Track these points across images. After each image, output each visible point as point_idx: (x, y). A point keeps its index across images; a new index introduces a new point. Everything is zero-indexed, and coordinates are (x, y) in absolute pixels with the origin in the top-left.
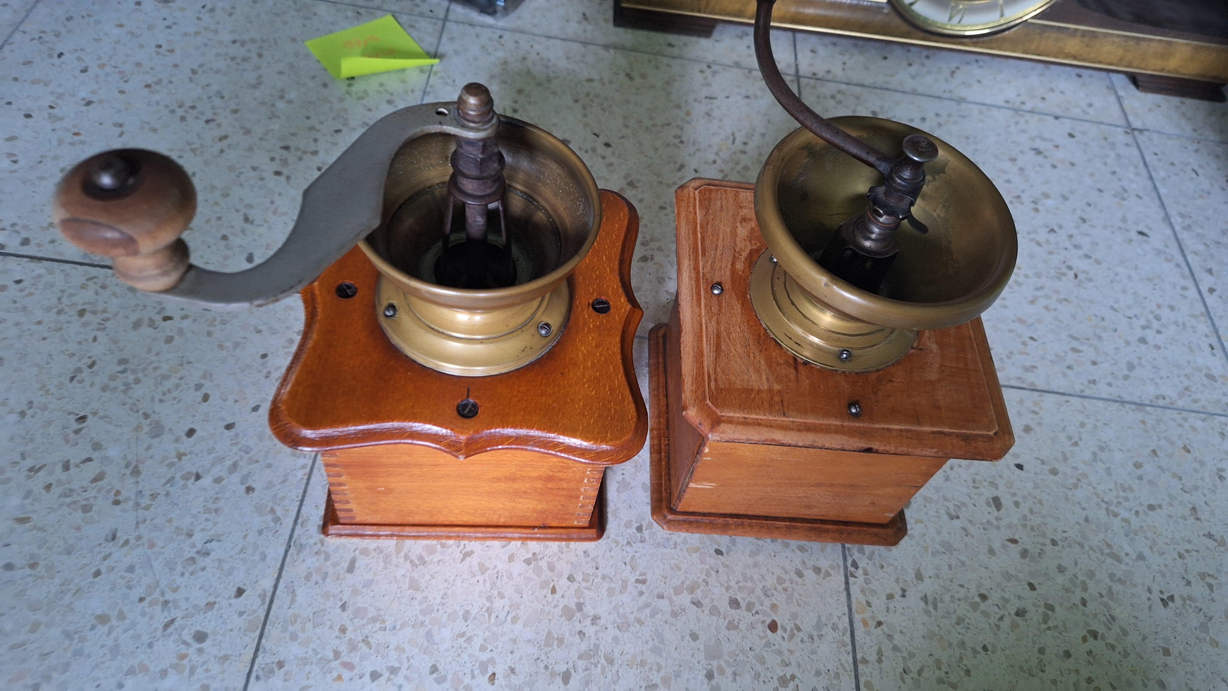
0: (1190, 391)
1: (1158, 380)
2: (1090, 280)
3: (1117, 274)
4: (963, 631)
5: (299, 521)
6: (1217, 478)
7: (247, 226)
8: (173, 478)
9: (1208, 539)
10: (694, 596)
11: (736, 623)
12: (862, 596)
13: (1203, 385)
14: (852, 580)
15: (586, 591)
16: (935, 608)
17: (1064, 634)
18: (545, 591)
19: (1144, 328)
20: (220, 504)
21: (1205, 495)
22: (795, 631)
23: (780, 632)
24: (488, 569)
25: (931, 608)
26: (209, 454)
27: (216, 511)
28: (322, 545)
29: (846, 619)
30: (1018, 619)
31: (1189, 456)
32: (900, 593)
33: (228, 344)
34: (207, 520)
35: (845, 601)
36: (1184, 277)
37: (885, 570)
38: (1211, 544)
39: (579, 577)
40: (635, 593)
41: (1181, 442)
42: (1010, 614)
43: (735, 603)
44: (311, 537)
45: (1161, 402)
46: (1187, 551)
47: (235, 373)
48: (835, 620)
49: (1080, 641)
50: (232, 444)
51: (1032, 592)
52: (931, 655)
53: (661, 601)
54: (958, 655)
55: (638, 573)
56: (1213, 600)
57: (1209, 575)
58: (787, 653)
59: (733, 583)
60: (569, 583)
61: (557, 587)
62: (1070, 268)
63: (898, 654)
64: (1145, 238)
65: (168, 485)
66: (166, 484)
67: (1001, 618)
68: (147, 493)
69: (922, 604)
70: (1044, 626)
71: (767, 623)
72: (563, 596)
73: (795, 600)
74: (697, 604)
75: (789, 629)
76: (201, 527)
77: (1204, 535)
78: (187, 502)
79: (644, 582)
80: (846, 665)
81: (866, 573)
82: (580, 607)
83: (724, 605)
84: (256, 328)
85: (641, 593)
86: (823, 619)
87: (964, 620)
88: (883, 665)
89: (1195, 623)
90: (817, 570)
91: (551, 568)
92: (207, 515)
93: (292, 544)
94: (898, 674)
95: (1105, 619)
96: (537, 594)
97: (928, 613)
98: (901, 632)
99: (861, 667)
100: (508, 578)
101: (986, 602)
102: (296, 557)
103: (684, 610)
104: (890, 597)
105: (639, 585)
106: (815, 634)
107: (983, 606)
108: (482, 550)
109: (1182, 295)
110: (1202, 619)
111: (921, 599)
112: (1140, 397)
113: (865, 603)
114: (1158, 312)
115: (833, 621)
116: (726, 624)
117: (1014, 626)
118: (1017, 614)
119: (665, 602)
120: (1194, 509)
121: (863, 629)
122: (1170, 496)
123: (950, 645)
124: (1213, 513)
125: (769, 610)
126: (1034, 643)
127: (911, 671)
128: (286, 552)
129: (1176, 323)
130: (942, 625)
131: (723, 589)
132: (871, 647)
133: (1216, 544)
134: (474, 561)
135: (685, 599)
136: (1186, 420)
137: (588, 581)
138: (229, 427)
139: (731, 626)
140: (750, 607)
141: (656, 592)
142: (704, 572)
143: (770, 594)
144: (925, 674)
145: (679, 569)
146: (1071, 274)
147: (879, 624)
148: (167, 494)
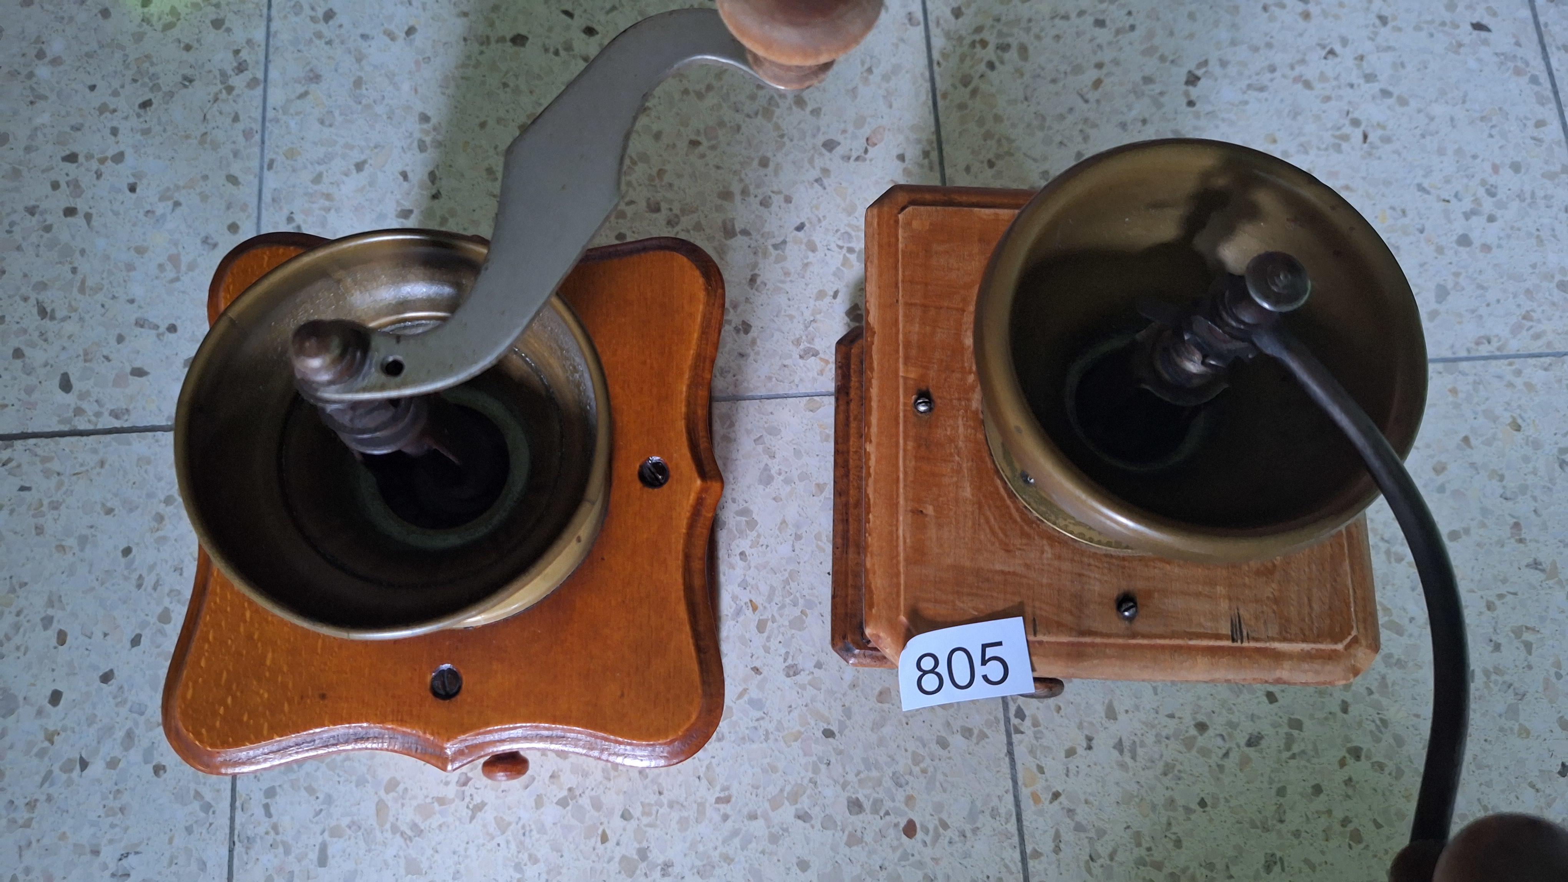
0: (1531, 320)
1: (1483, 311)
2: (1387, 140)
3: (1432, 119)
4: (1172, 784)
5: (238, 804)
6: (1557, 466)
7: (47, 323)
8: (50, 772)
9: (1532, 571)
10: (799, 806)
11: (859, 834)
12: (1031, 759)
13: (1554, 304)
14: (1016, 738)
15: (648, 829)
16: (1134, 757)
17: (1315, 760)
18: (593, 840)
19: (1467, 216)
20: (125, 798)
21: (1535, 499)
22: (941, 830)
23: (920, 835)
24: (509, 824)
25: (1127, 759)
26: (89, 726)
27: (122, 810)
28: (277, 833)
29: (1010, 798)
30: (1251, 752)
31: (1519, 437)
32: (1085, 744)
33: (71, 542)
34: (113, 826)
35: (1008, 771)
36: (1541, 101)
37: (1062, 712)
38: (1536, 577)
39: (637, 811)
40: (717, 818)
41: (1507, 415)
42: (1238, 746)
43: (855, 806)
44: (259, 824)
45: (1484, 350)
46: (1501, 596)
47: (92, 589)
48: (995, 802)
49: (1337, 767)
50: (117, 705)
51: (1272, 706)
52: (1128, 827)
53: (754, 823)
54: (1164, 820)
55: (718, 788)
56: (1530, 667)
57: (1527, 628)
58: (930, 864)
59: (851, 777)
60: (625, 822)
61: (608, 832)
62: (1356, 123)
63: (1083, 835)
64: (1483, 34)
65: (46, 785)
66: (42, 784)
67: (1226, 755)
68: (20, 802)
69: (1116, 753)
70: (1287, 754)
71: (902, 825)
72: (618, 844)
73: (938, 784)
74: (803, 817)
75: (931, 827)
76: (108, 836)
77: (1527, 566)
78: (79, 804)
79: (727, 800)
80: (1011, 865)
81: (1036, 724)
82: (643, 854)
83: (840, 812)
84: (103, 505)
85: (725, 818)
86: (979, 804)
87: (1174, 766)
88: (1061, 855)
89: (1500, 708)
90: (967, 732)
91: (597, 805)
92: (111, 819)
93: (236, 839)
94: (1082, 864)
95: (1372, 727)
96: (582, 847)
97: (1123, 766)
98: (1086, 802)
99: (1031, 863)
100: (538, 832)
101: (1206, 735)
102: (245, 857)
103: (786, 830)
104: (1071, 753)
105: (722, 806)
106: (968, 828)
107: (1201, 741)
108: (497, 797)
109: (1534, 138)
110: (1510, 698)
111: (1114, 747)
112: (1452, 346)
113: (1035, 769)
114: (1492, 180)
115: (992, 804)
116: (845, 838)
117: (1244, 762)
118: (1250, 744)
119: (760, 823)
120: (1517, 525)
121: (1033, 808)
122: (1485, 511)
123: (1154, 807)
124: (1544, 527)
125: (903, 807)
126: (1271, 781)
127: (1100, 857)
128: (231, 851)
129: (1520, 197)
130: (1142, 781)
131: (839, 788)
132: (1045, 832)
133: (1542, 576)
134: (488, 815)
135: (787, 813)
136: (1518, 373)
137: (649, 814)
138: (106, 678)
139: (854, 840)
140: (877, 806)
141: (745, 811)
142: (810, 768)
143: (903, 781)
144: (1120, 857)
145: (774, 769)
146: (1357, 134)
147: (1056, 795)
148: (49, 799)
